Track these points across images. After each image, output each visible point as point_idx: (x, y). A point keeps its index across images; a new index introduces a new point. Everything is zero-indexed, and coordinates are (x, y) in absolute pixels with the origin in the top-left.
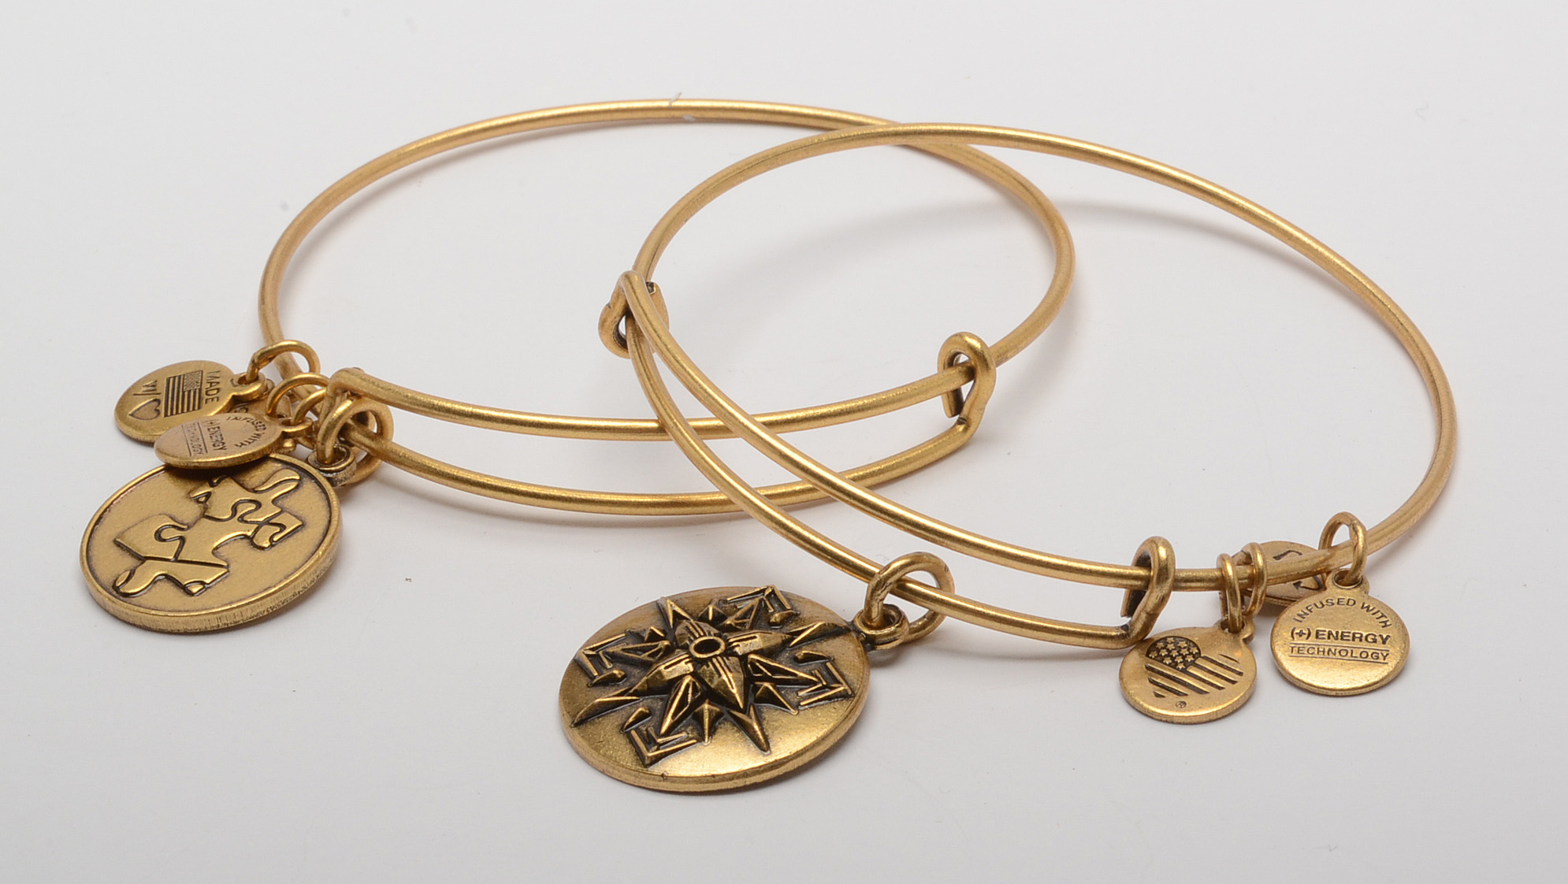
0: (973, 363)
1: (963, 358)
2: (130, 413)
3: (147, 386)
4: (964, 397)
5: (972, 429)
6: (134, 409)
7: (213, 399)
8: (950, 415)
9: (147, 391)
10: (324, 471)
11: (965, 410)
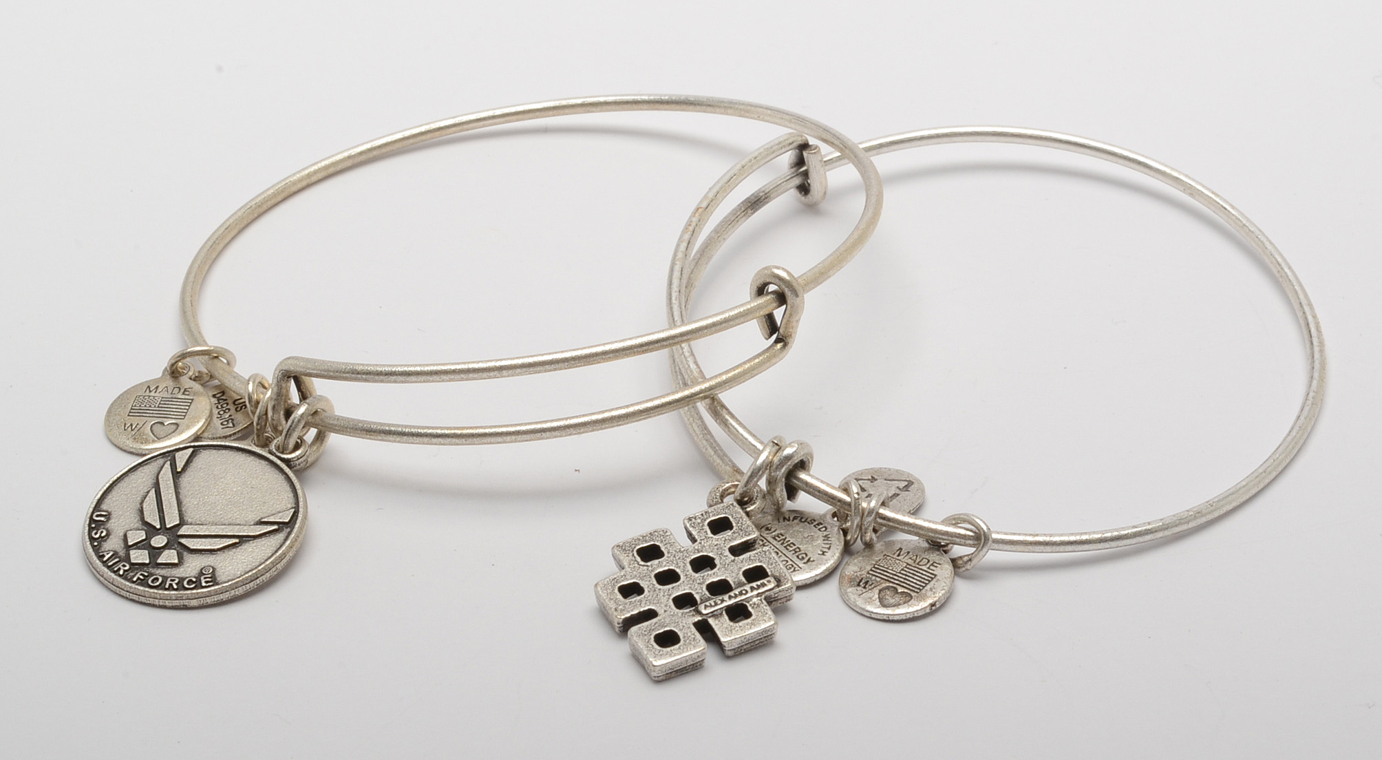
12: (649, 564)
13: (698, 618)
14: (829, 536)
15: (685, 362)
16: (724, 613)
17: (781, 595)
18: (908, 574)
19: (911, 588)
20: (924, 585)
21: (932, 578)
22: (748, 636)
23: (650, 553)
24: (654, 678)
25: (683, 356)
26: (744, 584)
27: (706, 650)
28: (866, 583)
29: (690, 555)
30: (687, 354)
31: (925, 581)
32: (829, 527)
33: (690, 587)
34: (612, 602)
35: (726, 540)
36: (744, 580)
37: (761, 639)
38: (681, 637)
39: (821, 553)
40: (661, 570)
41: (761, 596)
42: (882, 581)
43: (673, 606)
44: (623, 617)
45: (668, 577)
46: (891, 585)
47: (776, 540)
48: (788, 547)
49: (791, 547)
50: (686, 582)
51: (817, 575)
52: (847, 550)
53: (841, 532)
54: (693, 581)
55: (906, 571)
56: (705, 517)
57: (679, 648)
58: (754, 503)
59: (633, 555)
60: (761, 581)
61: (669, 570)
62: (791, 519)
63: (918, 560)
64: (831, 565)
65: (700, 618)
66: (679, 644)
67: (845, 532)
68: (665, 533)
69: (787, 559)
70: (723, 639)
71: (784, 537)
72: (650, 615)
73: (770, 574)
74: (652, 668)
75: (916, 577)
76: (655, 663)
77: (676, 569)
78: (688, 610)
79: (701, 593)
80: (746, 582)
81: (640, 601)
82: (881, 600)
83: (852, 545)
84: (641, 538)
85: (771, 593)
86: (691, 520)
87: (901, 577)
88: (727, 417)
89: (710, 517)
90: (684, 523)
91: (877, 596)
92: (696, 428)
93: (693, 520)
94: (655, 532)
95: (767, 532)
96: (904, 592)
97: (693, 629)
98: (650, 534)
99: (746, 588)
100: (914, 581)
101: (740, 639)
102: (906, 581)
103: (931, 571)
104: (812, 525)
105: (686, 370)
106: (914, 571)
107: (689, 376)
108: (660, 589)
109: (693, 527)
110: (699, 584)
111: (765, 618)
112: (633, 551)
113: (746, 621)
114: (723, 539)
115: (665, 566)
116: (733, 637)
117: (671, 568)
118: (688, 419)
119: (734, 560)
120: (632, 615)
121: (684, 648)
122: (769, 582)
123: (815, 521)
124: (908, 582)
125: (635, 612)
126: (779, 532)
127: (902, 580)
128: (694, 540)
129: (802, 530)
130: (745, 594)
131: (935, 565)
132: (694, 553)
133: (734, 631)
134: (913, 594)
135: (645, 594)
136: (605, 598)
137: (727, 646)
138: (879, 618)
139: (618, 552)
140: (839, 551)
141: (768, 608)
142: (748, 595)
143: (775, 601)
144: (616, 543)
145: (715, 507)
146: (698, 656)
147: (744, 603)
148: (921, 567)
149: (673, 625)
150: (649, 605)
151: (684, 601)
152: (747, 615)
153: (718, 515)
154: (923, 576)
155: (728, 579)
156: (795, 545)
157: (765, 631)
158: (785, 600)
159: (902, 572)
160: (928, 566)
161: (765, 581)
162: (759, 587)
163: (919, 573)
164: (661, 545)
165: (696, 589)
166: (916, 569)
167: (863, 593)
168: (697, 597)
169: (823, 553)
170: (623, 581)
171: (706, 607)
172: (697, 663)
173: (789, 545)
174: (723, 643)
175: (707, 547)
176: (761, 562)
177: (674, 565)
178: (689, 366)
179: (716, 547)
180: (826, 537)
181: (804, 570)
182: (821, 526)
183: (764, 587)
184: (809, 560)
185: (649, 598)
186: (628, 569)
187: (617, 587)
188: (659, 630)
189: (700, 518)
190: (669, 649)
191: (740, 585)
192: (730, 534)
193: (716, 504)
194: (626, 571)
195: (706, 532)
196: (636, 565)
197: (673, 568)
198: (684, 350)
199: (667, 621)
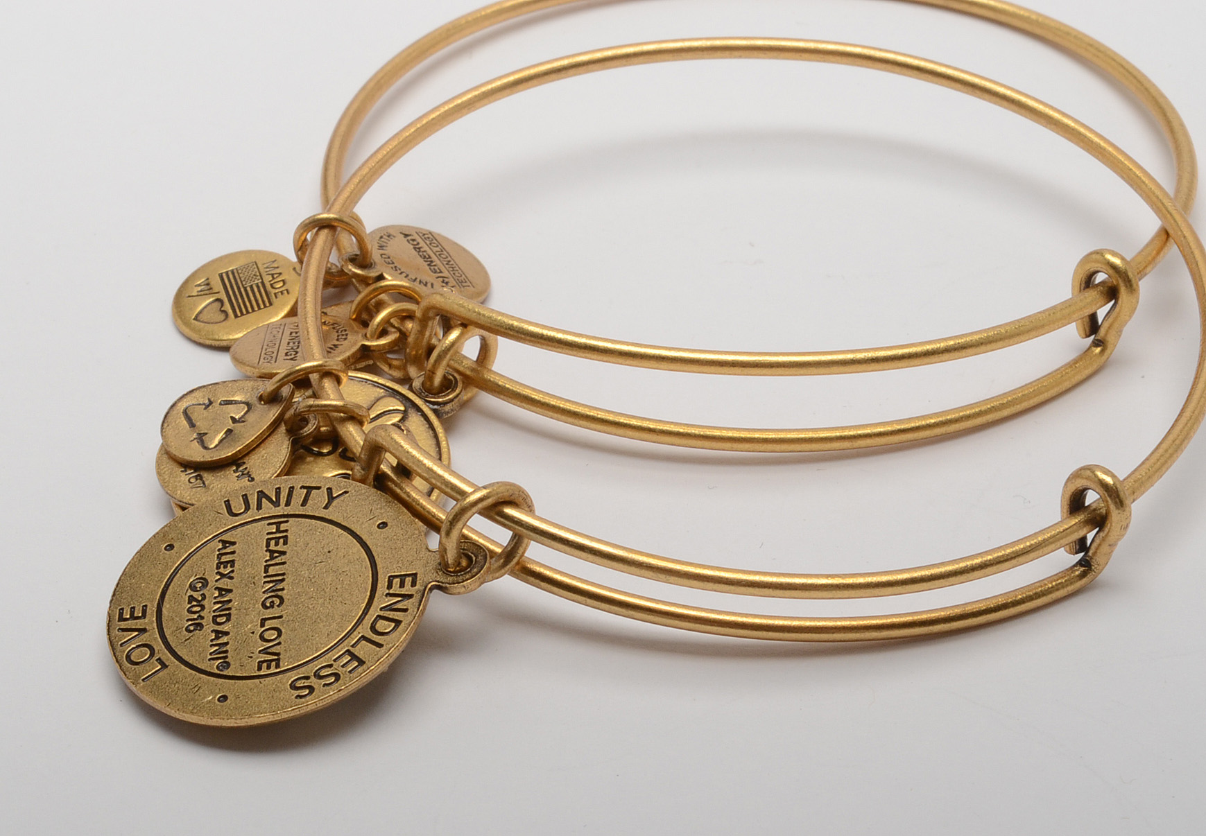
0: (1115, 282)
1: (1100, 278)
2: (193, 317)
3: (199, 285)
4: (1100, 322)
5: (1108, 352)
6: (196, 313)
7: (282, 292)
8: (1084, 336)
9: (201, 291)
10: (434, 403)
11: (1102, 332)
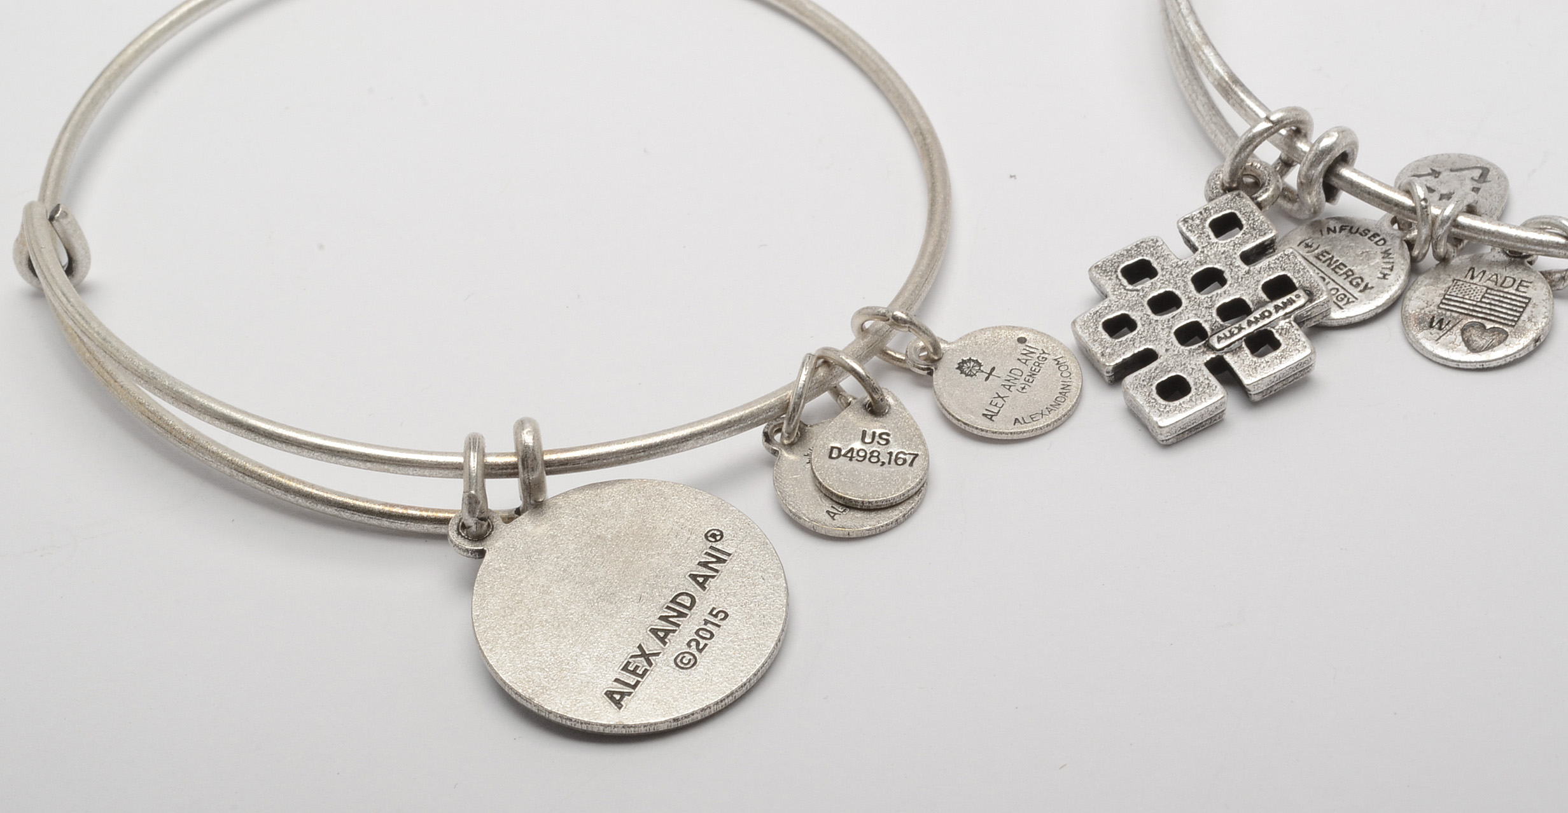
12: (1139, 287)
13: (1210, 356)
14: (1390, 252)
15: (1183, 22)
16: (1244, 345)
17: (1316, 311)
18: (1493, 302)
19: (1502, 321)
20: (1518, 314)
21: (1527, 304)
22: (1278, 374)
23: (1139, 271)
24: (1161, 442)
25: (1180, 14)
26: (1265, 303)
27: (1226, 398)
28: (1441, 321)
29: (1190, 270)
30: (1185, 11)
31: (1518, 309)
32: (1388, 239)
33: (1196, 314)
34: (1097, 344)
35: (1235, 244)
36: (1264, 297)
37: (1296, 374)
38: (1192, 384)
39: (1381, 276)
40: (1155, 293)
41: (1290, 317)
42: (1461, 317)
43: (1176, 342)
44: (1113, 364)
45: (1165, 303)
46: (1474, 320)
47: (1320, 260)
48: (1337, 270)
49: (1341, 269)
50: (1189, 308)
51: (1378, 307)
52: (1415, 269)
53: (1406, 246)
54: (1199, 305)
55: (1488, 298)
56: (1205, 215)
57: (1191, 400)
58: (1267, 190)
59: (1117, 277)
60: (1288, 297)
61: (1166, 292)
62: (1338, 229)
63: (1500, 281)
64: (1396, 292)
65: (1214, 356)
66: (1190, 395)
67: (1410, 245)
68: (1155, 243)
69: (1337, 287)
70: (1247, 381)
71: (1330, 256)
72: (1147, 357)
73: (1297, 285)
74: (1158, 431)
75: (1504, 305)
76: (1161, 424)
77: (1174, 290)
78: (1196, 346)
79: (1211, 321)
80: (1267, 300)
81: (1133, 340)
82: (1468, 343)
83: (1419, 261)
84: (1125, 253)
85: (1303, 311)
86: (1187, 222)
87: (1485, 308)
88: (1243, 96)
89: (1211, 216)
90: (1179, 227)
91: (1460, 338)
92: (1201, 108)
93: (1190, 221)
94: (1142, 242)
95: (1307, 249)
96: (1494, 328)
97: (1206, 372)
98: (1136, 245)
99: (1268, 309)
100: (1503, 310)
101: (1268, 379)
102: (1493, 313)
103: (1522, 294)
104: (1366, 237)
105: (1186, 33)
106: (1500, 296)
107: (1190, 42)
108: (1157, 321)
109: (1190, 230)
110: (1206, 308)
111: (1298, 347)
112: (1116, 272)
113: (1274, 354)
114: (1232, 244)
115: (1160, 288)
116: (1259, 377)
117: (1168, 289)
118: (1190, 96)
119: (1249, 270)
120: (1124, 360)
121: (1196, 400)
122: (1298, 296)
123: (1369, 231)
124: (1496, 314)
125: (1128, 355)
126: (1323, 249)
127: (1488, 312)
128: (1194, 249)
129: (1353, 244)
130: (1269, 317)
131: (1525, 284)
132: (1196, 266)
133: (1259, 369)
134: (1507, 329)
135: (1138, 329)
136: (1087, 339)
137: (1252, 390)
138: (1469, 367)
139: (1098, 276)
140: (1405, 272)
141: (1300, 332)
142: (1272, 318)
143: (1307, 320)
144: (1092, 263)
145: (1216, 201)
146: (1216, 408)
147: (1269, 328)
148: (1506, 290)
149: (1179, 368)
150: (1144, 344)
151: (1190, 334)
152: (1276, 345)
153: (1221, 211)
154: (1514, 303)
155: (1244, 298)
156: (1346, 267)
157: (1300, 364)
158: (1321, 317)
159: (1483, 300)
160: (1516, 286)
161: (1292, 296)
162: (1285, 305)
163: (1507, 298)
164: (1152, 260)
165: (1204, 316)
166: (1502, 294)
167: (1440, 337)
168: (1207, 326)
169: (1385, 276)
170: (1107, 314)
171: (1219, 339)
172: (1216, 415)
173: (1337, 267)
174: (1247, 387)
175: (1212, 257)
176: (1284, 269)
177: (1172, 286)
178: (1189, 28)
179: (1223, 256)
180: (1386, 254)
181: (1361, 301)
182: (1378, 239)
183: (1291, 304)
184: (1366, 287)
185: (1144, 334)
186: (1113, 298)
187: (1101, 323)
188: (1161, 377)
189: (1198, 218)
190: (1177, 403)
191: (1260, 304)
192: (1239, 235)
193: (1217, 197)
194: (1110, 301)
195: (1208, 236)
196: (1123, 290)
197: (1171, 289)
198: (1182, 6)
199: (1171, 363)
